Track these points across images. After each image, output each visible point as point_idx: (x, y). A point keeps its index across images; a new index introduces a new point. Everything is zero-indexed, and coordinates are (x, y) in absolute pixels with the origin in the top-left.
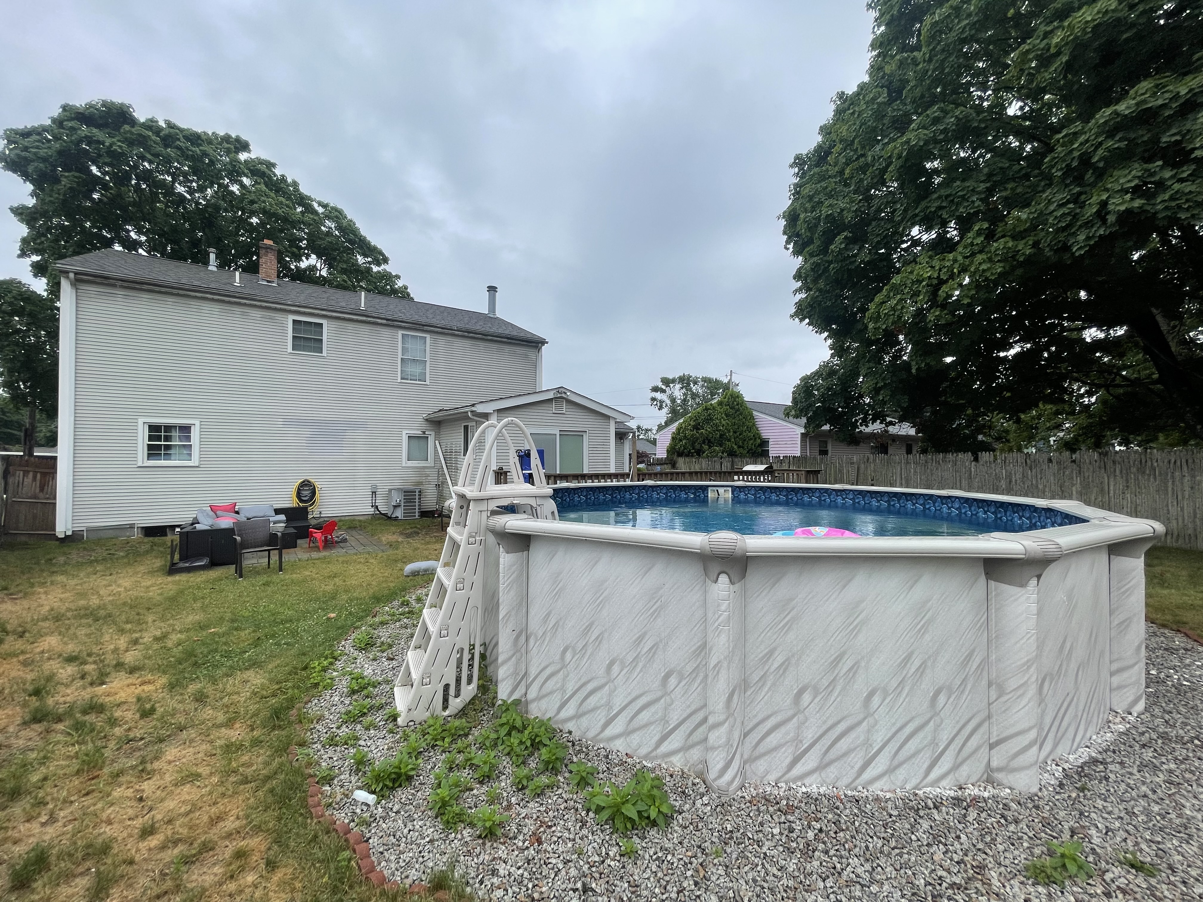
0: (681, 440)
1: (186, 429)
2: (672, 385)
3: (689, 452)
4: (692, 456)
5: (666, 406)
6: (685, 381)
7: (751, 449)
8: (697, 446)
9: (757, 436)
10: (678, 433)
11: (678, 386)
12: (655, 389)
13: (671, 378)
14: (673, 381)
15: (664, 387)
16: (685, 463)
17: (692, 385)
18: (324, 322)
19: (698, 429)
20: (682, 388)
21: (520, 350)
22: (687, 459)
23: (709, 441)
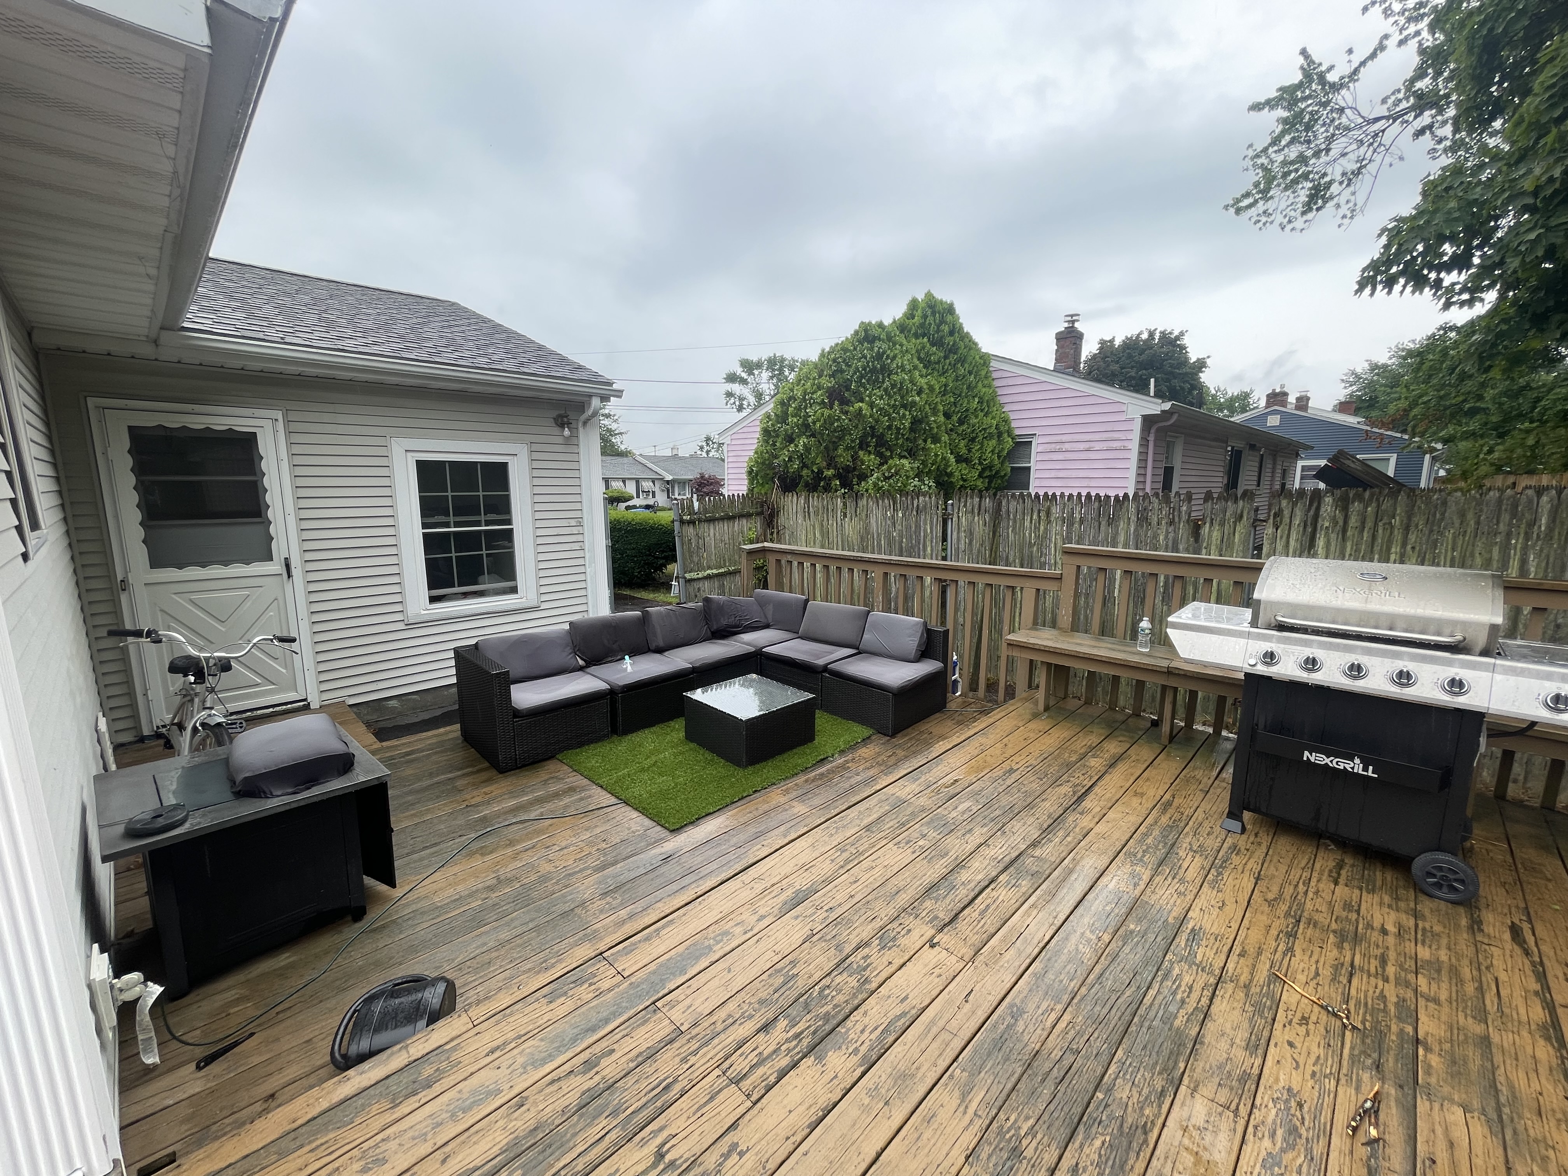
0: (790, 439)
2: (756, 372)
3: (818, 476)
4: (827, 489)
5: (749, 405)
6: (776, 365)
7: (990, 467)
8: (843, 457)
9: (1003, 429)
10: (782, 418)
11: (765, 375)
12: (732, 378)
13: (755, 359)
14: (759, 365)
15: (744, 375)
16: (807, 514)
17: (787, 373)
19: (844, 402)
20: (772, 378)
22: (815, 501)
23: (881, 442)
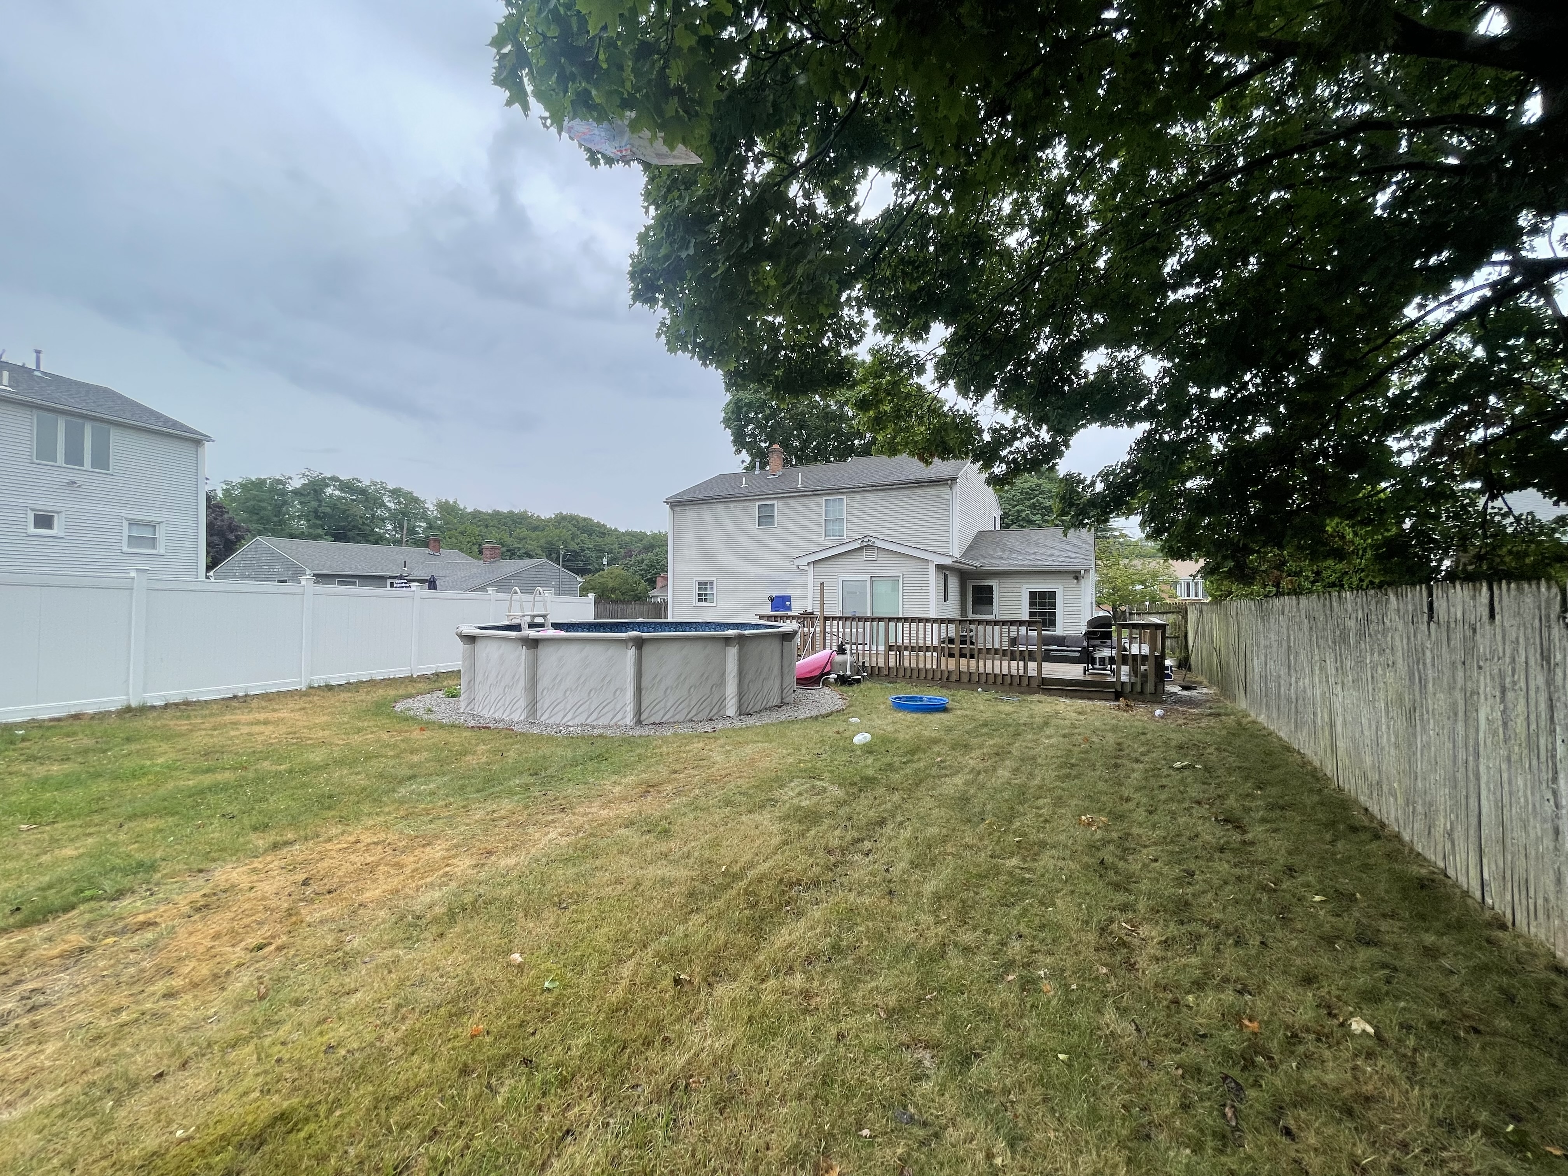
1: (712, 583)
18: (775, 502)
21: (931, 491)
